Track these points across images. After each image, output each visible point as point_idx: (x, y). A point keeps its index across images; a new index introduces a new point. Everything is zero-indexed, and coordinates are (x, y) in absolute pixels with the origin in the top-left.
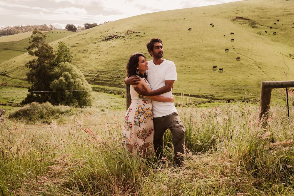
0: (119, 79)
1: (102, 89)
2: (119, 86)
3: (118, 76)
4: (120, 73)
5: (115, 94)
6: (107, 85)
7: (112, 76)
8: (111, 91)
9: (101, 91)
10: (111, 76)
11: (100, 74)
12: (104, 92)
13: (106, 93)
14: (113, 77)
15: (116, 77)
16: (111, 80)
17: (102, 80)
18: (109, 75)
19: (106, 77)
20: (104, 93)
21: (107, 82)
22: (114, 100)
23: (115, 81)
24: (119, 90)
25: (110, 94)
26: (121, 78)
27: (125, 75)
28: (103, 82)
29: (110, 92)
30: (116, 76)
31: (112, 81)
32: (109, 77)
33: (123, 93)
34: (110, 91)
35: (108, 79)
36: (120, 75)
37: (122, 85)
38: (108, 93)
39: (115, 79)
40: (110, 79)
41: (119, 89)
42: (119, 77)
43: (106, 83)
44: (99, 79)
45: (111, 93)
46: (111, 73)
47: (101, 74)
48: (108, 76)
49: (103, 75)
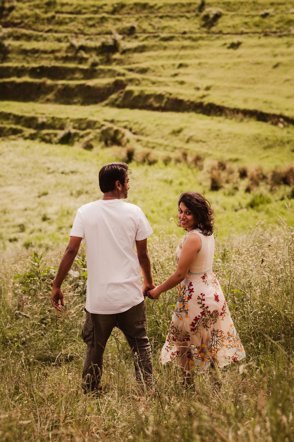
0: (117, 56)
1: (18, 119)
2: (114, 96)
3: (109, 40)
4: (120, 25)
5: (89, 147)
6: (50, 96)
7: (78, 42)
8: (70, 129)
9: (15, 132)
10: (72, 46)
11: (10, 36)
12: (32, 137)
13: (43, 140)
14: (82, 48)
15: (95, 49)
16: (71, 65)
17: (20, 72)
18: (59, 40)
19: (45, 52)
20: (29, 142)
21: (49, 82)
22: (75, 177)
23: (91, 73)
24: (112, 121)
25: (64, 148)
26: (124, 52)
27: (144, 31)
28: (26, 79)
29: (61, 133)
30: (98, 44)
31: (73, 71)
32: (59, 51)
33: (128, 135)
34: (62, 128)
35: (54, 64)
36: (119, 37)
37: (130, 92)
38: (49, 142)
39: (91, 61)
40: (66, 59)
41: (113, 113)
42: (114, 48)
43: (44, 84)
44: (6, 65)
45: (67, 140)
46: (71, 26)
47: (18, 38)
48: (56, 45)
49: (29, 38)
